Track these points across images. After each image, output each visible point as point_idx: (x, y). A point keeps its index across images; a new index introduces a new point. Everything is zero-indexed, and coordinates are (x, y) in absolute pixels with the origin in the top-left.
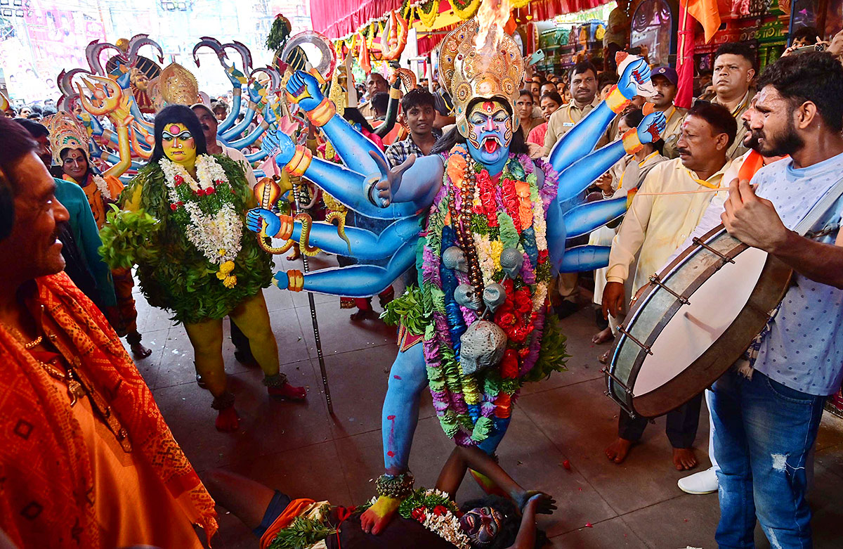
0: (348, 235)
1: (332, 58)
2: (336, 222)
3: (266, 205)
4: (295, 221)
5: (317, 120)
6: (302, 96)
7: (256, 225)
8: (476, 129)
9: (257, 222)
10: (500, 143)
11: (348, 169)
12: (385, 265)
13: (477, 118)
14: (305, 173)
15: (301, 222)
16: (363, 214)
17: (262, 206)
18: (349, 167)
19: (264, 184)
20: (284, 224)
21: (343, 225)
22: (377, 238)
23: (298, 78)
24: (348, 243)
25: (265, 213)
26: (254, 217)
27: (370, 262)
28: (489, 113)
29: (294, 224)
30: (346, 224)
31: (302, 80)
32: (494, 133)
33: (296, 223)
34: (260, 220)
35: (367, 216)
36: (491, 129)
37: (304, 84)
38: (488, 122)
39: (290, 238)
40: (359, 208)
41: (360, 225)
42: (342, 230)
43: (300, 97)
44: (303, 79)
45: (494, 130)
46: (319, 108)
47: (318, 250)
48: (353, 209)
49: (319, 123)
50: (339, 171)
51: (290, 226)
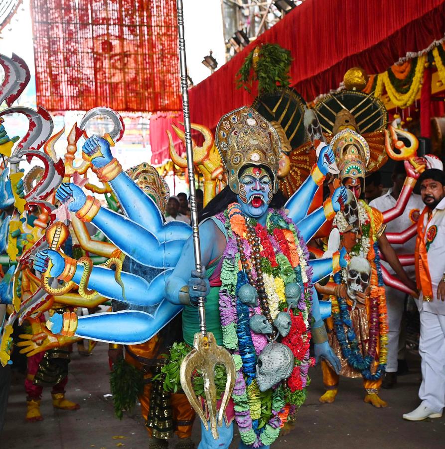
0: (123, 280)
1: (122, 128)
2: (114, 267)
3: (55, 246)
4: (79, 263)
5: (107, 175)
6: (95, 155)
7: (42, 265)
8: (247, 188)
9: (43, 261)
10: (264, 201)
11: (129, 219)
12: (152, 313)
13: (247, 180)
14: (93, 220)
15: (83, 265)
16: (137, 261)
17: (51, 247)
18: (130, 217)
19: (55, 228)
20: (68, 266)
21: (120, 271)
22: (149, 285)
23: (93, 141)
24: (123, 288)
25: (53, 254)
26: (42, 257)
27: (140, 308)
28: (258, 176)
29: (76, 266)
30: (122, 270)
31: (96, 142)
32: (260, 192)
33: (79, 266)
34: (47, 261)
35: (141, 263)
36: (258, 189)
37: (98, 146)
38: (256, 184)
39: (71, 280)
40: (135, 255)
41: (135, 272)
42: (119, 275)
43: (93, 157)
44: (98, 141)
45: (260, 189)
46: (108, 166)
47: (95, 293)
48: (130, 256)
49: (107, 178)
50: (121, 221)
51: (73, 268)
